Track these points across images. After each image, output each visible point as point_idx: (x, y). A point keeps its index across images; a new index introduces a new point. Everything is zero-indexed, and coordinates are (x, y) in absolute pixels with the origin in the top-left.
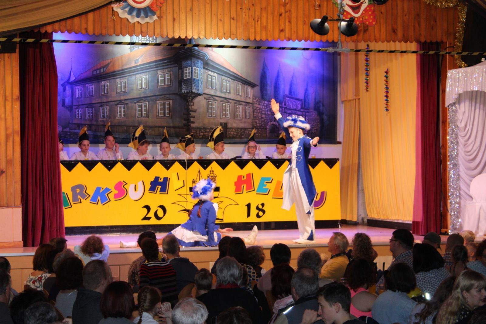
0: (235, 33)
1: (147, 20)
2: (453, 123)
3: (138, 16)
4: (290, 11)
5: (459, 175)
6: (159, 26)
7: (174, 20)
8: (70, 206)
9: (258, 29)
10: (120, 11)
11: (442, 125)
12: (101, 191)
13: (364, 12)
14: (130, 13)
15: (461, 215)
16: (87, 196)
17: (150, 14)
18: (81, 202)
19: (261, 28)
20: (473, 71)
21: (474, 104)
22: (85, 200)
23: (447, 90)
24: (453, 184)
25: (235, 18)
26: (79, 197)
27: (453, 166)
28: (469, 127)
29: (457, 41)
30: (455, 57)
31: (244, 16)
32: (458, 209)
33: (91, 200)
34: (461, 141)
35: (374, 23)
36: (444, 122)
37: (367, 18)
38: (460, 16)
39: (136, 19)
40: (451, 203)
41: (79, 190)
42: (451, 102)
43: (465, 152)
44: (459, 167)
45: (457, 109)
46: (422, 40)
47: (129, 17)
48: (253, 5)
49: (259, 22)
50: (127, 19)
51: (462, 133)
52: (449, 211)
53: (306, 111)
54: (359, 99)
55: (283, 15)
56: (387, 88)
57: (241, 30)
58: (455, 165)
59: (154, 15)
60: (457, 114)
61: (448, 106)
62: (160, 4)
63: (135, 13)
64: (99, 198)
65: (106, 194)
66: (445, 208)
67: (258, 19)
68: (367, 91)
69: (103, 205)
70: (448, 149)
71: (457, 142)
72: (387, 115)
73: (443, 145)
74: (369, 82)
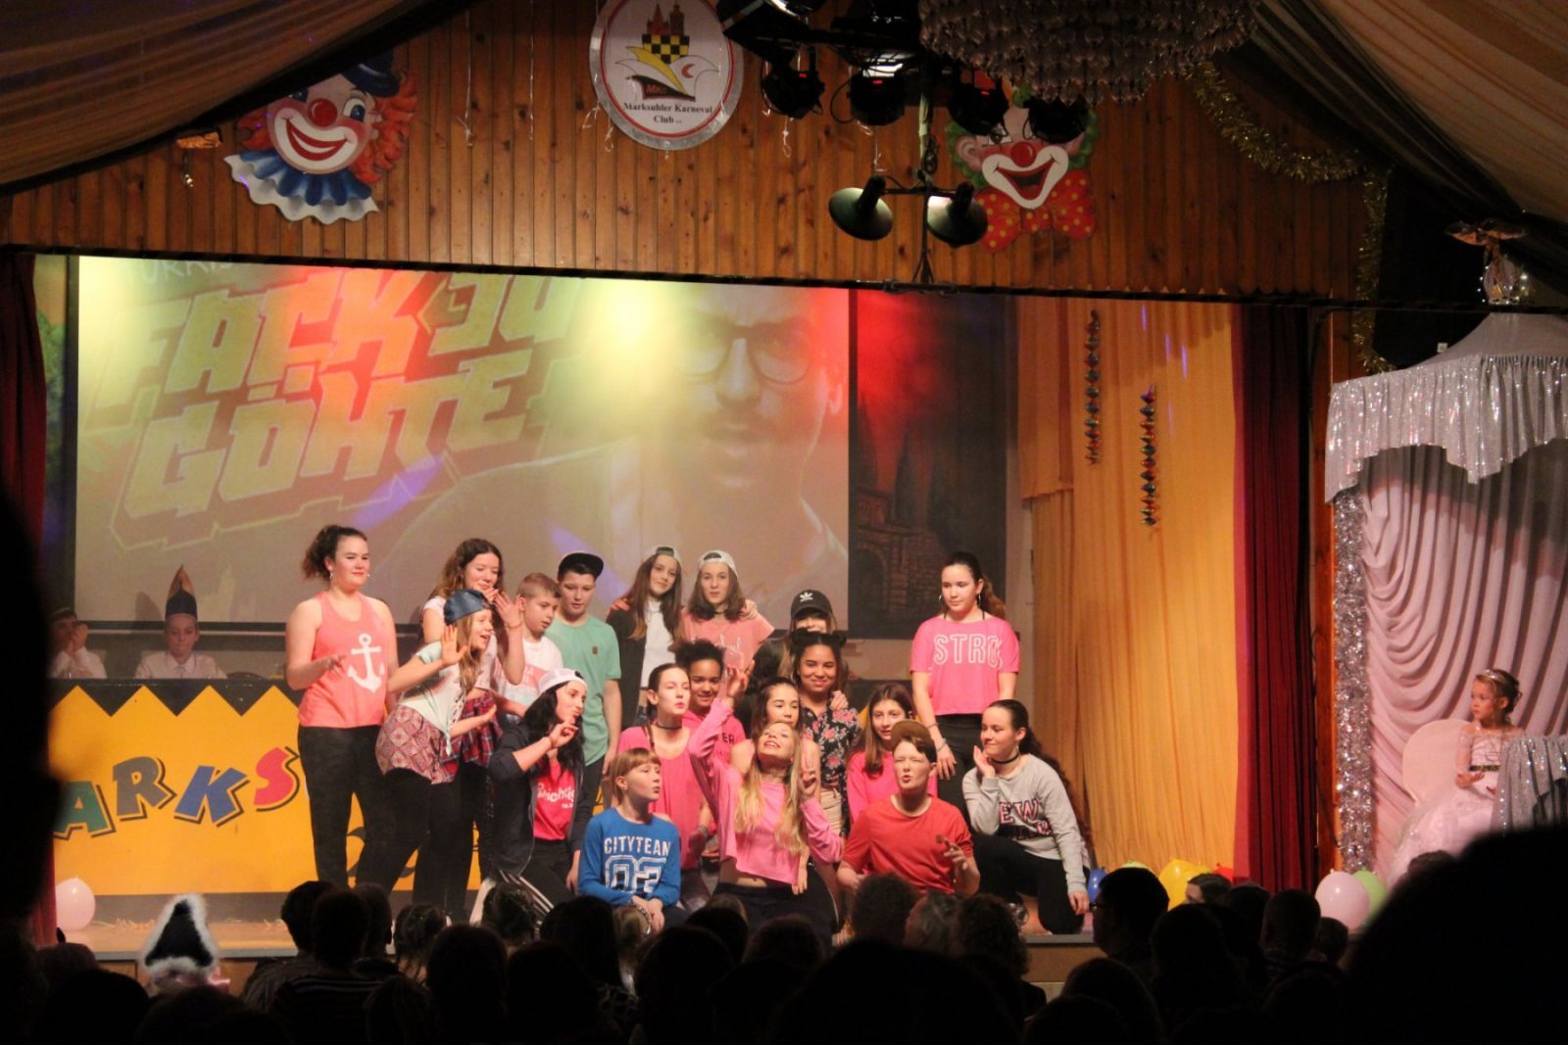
0: (631, 257)
1: (343, 211)
2: (1350, 556)
3: (313, 199)
4: (811, 188)
5: (1370, 723)
6: (382, 233)
7: (431, 212)
8: (109, 828)
9: (708, 246)
10: (253, 183)
11: (1317, 561)
12: (214, 778)
13: (1054, 195)
14: (286, 189)
15: (1379, 855)
16: (165, 795)
17: (351, 194)
18: (145, 816)
19: (716, 245)
20: (1407, 384)
21: (1417, 493)
22: (160, 808)
23: (1331, 447)
24: (1350, 755)
25: (632, 208)
26: (140, 798)
27: (1352, 696)
28: (1403, 566)
29: (1362, 291)
30: (1355, 341)
31: (660, 201)
32: (1366, 835)
33: (177, 810)
34: (1378, 613)
35: (1088, 229)
36: (1323, 552)
37: (1064, 212)
38: (1372, 210)
40: (1344, 815)
41: (139, 775)
42: (1341, 487)
43: (1391, 649)
44: (1371, 697)
45: (1362, 508)
46: (1248, 285)
47: (282, 202)
48: (691, 167)
49: (711, 222)
50: (277, 209)
51: (1382, 590)
52: (1339, 843)
53: (902, 530)
54: (1072, 491)
55: (790, 201)
56: (1150, 449)
57: (651, 249)
58: (1360, 694)
59: (366, 197)
60: (1363, 525)
61: (1334, 500)
62: (387, 162)
63: (301, 191)
64: (205, 802)
65: (229, 791)
66: (1327, 833)
67: (708, 211)
68: (1094, 461)
69: (219, 825)
70: (1334, 640)
71: (1365, 617)
72: (1151, 537)
73: (1319, 629)
74: (1098, 433)
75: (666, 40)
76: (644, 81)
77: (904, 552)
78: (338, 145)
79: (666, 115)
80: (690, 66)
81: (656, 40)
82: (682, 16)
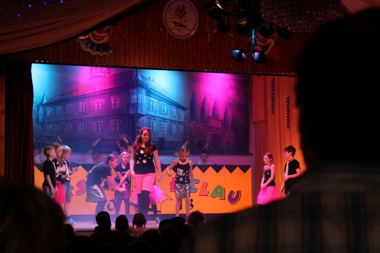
0: (172, 64)
1: (105, 53)
3: (98, 50)
4: (214, 48)
6: (114, 58)
7: (125, 54)
10: (84, 46)
13: (271, 51)
14: (91, 48)
17: (107, 49)
19: (192, 62)
25: (172, 53)
31: (179, 51)
35: (279, 59)
37: (273, 55)
39: (96, 53)
47: (90, 51)
48: (186, 43)
49: (191, 56)
50: (89, 53)
53: (225, 129)
54: (266, 120)
55: (209, 52)
56: (288, 111)
57: (176, 62)
59: (110, 50)
62: (115, 42)
63: (95, 48)
68: (273, 113)
72: (288, 131)
74: (274, 107)
75: (180, 13)
76: (175, 23)
77: (226, 134)
78: (104, 37)
79: (180, 31)
80: (186, 19)
81: (178, 13)
82: (184, 7)
